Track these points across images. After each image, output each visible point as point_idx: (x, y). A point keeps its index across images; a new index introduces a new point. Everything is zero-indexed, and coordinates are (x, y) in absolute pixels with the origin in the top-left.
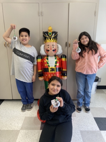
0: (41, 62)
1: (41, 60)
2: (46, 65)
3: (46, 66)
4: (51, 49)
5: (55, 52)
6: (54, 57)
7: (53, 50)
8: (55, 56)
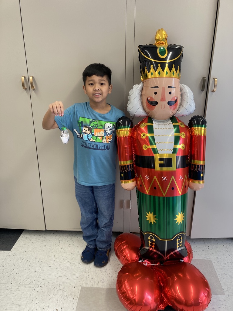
0: (131, 138)
1: (130, 132)
2: (145, 147)
3: (145, 149)
4: (163, 99)
5: (175, 108)
6: (170, 125)
7: (170, 103)
8: (173, 119)
